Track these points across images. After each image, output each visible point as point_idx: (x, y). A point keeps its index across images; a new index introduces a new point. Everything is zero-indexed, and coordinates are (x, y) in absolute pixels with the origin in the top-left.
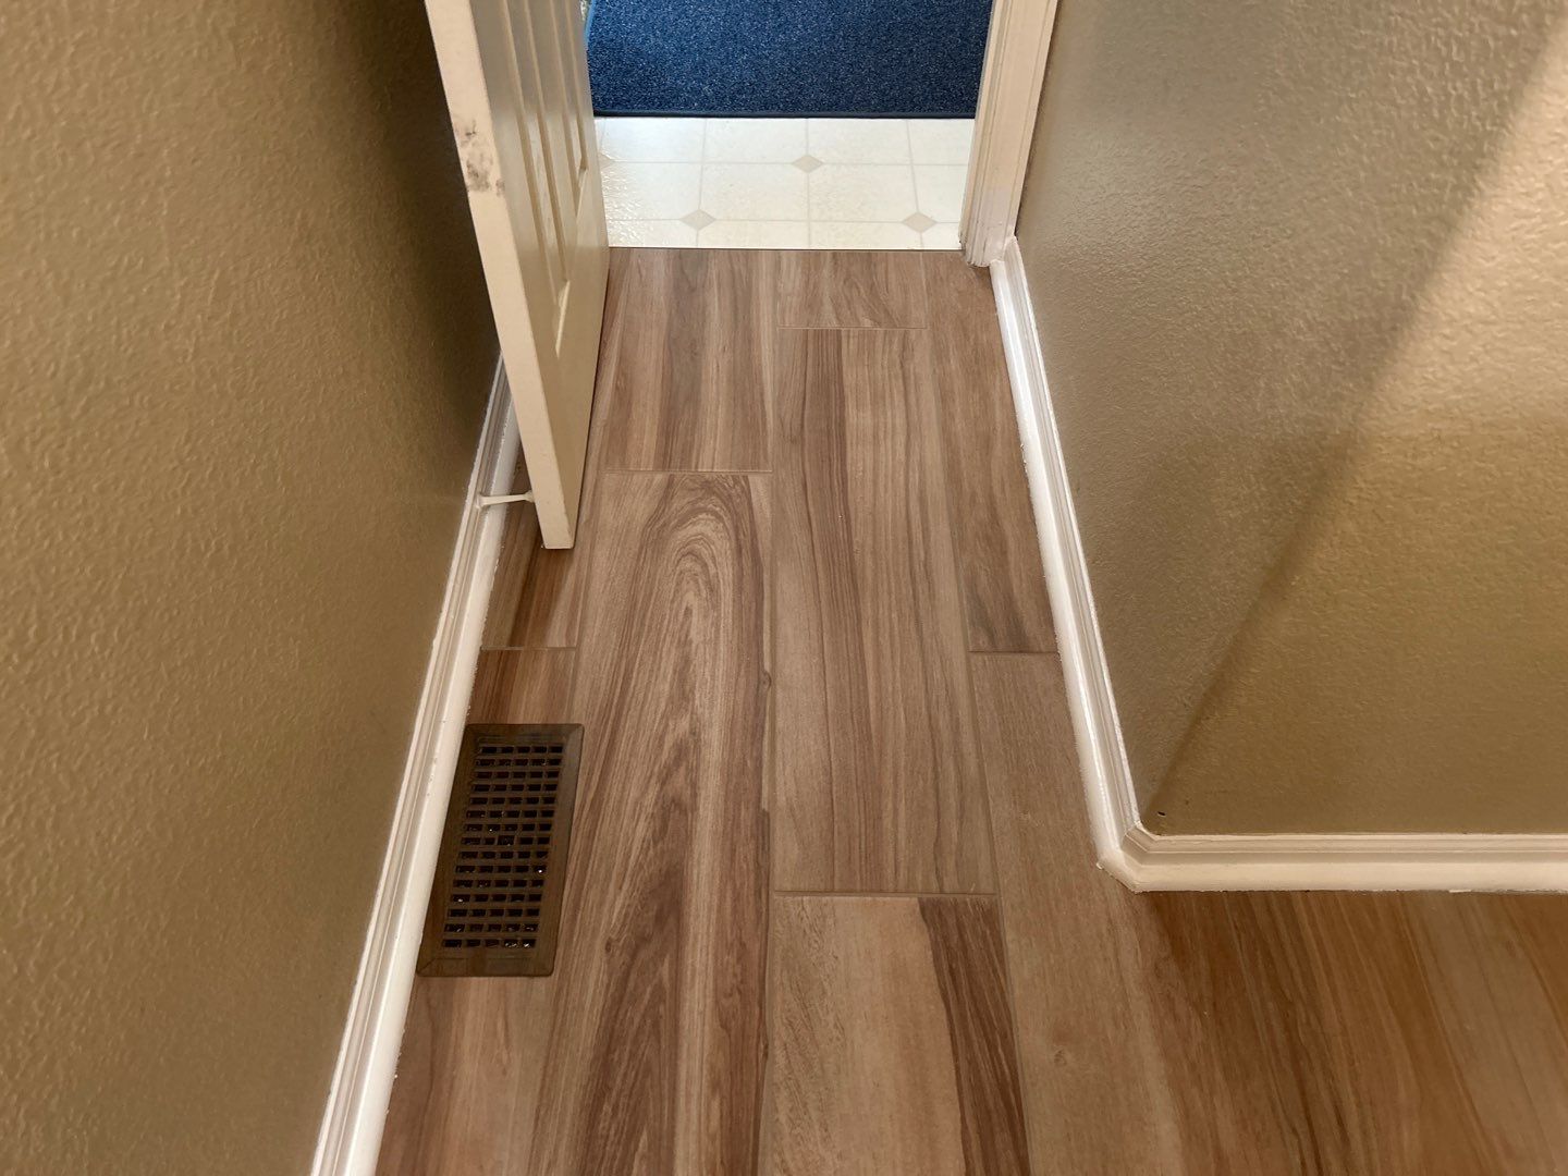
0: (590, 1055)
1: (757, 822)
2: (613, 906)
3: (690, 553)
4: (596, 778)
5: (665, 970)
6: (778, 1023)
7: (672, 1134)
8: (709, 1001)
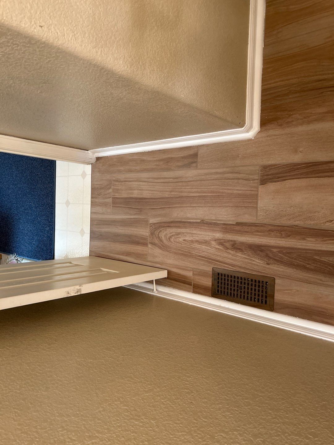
0: (295, 270)
1: (239, 225)
2: (258, 262)
3: (169, 239)
4: (226, 265)
5: (275, 250)
6: (289, 223)
7: (315, 250)
8: (283, 239)
